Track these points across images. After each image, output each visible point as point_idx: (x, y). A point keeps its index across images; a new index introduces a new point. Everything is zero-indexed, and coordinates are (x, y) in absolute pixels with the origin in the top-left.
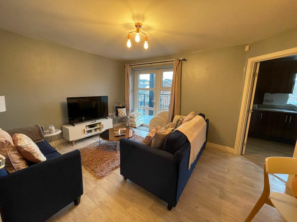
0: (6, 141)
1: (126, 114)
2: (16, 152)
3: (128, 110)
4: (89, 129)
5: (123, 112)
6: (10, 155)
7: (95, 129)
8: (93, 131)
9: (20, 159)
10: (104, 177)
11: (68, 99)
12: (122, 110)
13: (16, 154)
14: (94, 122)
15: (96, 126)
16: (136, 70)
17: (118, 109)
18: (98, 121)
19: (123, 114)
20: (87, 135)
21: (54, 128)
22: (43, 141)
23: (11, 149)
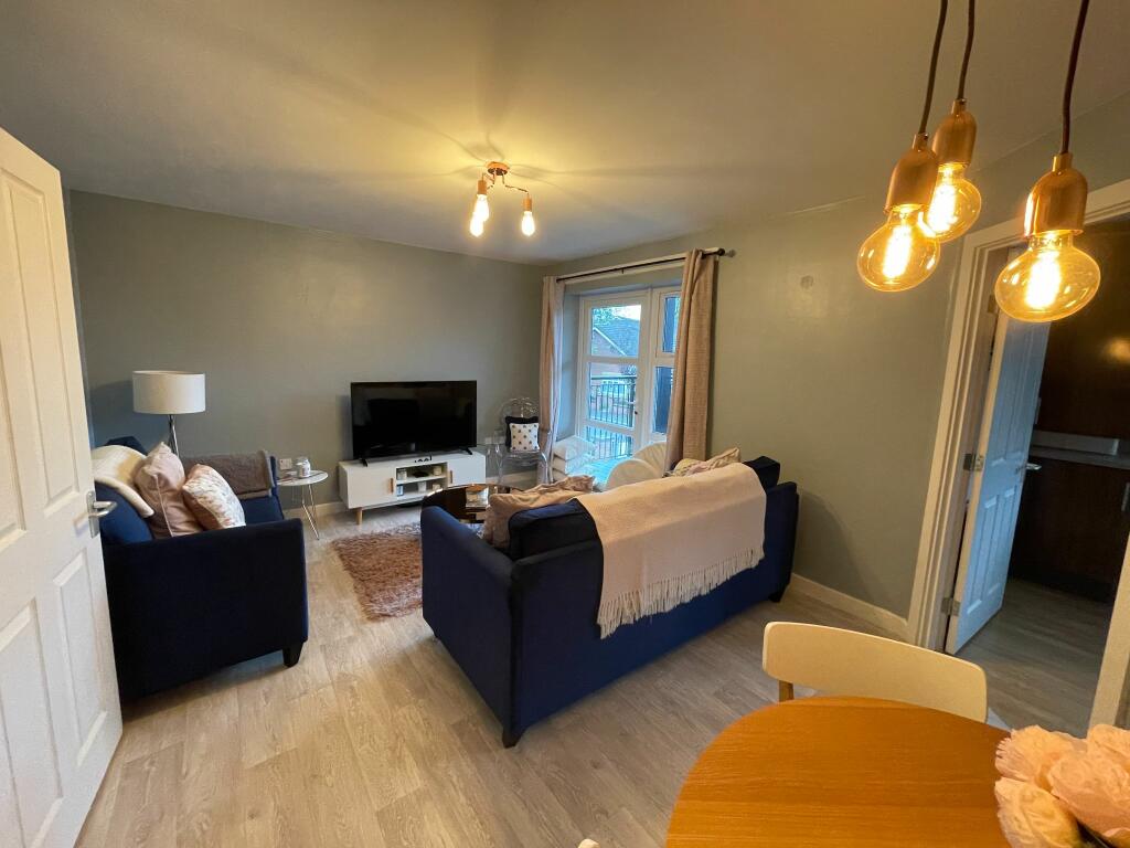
0: (159, 475)
1: (535, 443)
2: (181, 505)
3: (543, 433)
4: (406, 480)
5: (527, 436)
6: (166, 509)
7: (427, 481)
8: (423, 488)
9: (188, 522)
10: (387, 618)
11: (355, 386)
12: (523, 430)
13: (180, 508)
14: (426, 460)
15: (433, 473)
16: (584, 293)
17: (511, 425)
18: (436, 460)
19: (525, 442)
20: (401, 498)
21: (309, 466)
22: (270, 494)
23: (170, 494)
